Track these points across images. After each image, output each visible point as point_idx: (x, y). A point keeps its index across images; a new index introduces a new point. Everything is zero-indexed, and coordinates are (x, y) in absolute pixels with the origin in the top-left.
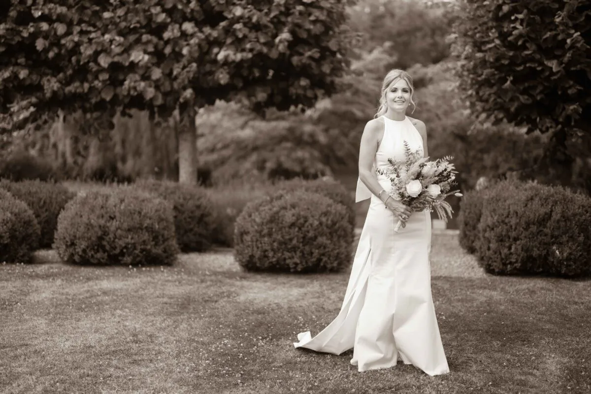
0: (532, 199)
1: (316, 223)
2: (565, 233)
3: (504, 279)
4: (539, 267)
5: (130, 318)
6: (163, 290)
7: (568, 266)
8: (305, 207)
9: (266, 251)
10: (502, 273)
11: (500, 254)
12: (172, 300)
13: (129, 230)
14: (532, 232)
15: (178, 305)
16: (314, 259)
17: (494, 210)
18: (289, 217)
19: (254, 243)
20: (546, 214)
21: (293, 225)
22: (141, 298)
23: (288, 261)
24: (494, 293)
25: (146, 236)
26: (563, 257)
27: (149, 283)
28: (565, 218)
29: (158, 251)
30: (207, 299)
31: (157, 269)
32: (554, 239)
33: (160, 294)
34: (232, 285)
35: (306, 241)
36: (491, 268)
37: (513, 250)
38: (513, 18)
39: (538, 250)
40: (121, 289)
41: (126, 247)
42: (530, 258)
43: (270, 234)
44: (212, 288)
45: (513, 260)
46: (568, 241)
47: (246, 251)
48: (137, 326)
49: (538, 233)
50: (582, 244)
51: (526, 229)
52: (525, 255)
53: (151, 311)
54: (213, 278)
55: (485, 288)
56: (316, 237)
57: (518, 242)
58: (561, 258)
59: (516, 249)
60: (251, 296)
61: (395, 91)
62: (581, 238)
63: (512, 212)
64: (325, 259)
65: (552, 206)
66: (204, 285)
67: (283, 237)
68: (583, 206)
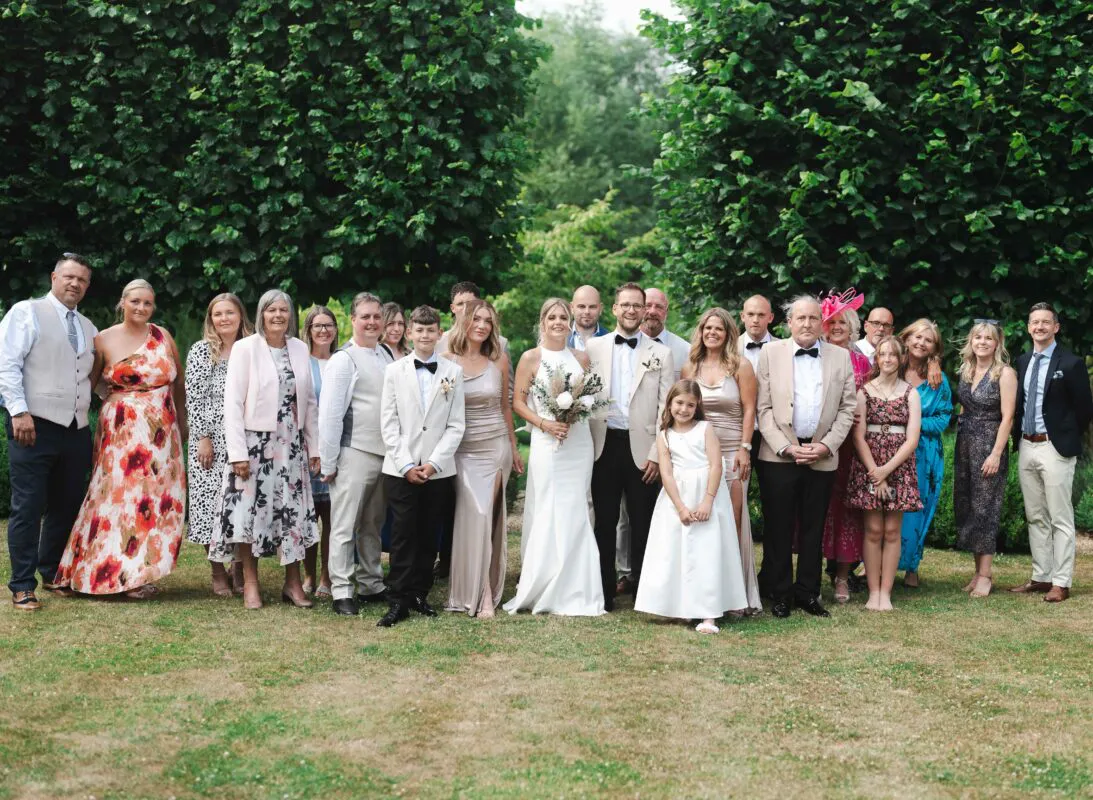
61: (553, 318)
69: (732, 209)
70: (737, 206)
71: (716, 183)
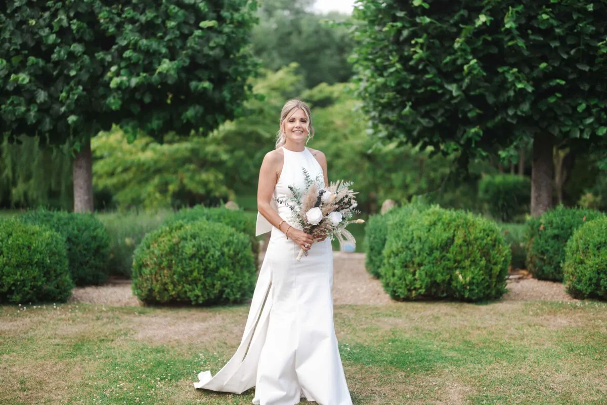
0: (435, 224)
1: (218, 253)
2: (467, 257)
3: (410, 305)
4: (443, 293)
5: (18, 362)
6: (56, 329)
7: (471, 290)
8: (207, 237)
9: (166, 284)
10: (407, 299)
11: (405, 280)
12: (65, 341)
13: (18, 266)
14: (435, 257)
15: (71, 346)
16: (216, 291)
17: (398, 236)
18: (189, 248)
19: (154, 276)
20: (449, 238)
21: (193, 256)
22: (31, 339)
23: (189, 294)
24: (399, 321)
25: (36, 272)
26: (466, 282)
27: (40, 322)
28: (467, 243)
29: (50, 287)
30: (103, 338)
31: (50, 307)
32: (456, 264)
33: (52, 335)
34: (130, 322)
35: (207, 272)
36: (397, 294)
37: (417, 276)
38: (413, 42)
39: (442, 275)
40: (10, 331)
41: (14, 285)
42: (434, 284)
43: (170, 267)
44: (109, 326)
45: (418, 286)
46: (470, 266)
47: (145, 285)
48: (26, 372)
49: (441, 258)
50: (484, 268)
51: (429, 255)
52: (429, 280)
53: (41, 354)
54: (110, 314)
55: (390, 316)
56: (218, 268)
57: (422, 268)
58: (464, 283)
59: (420, 274)
60: (150, 333)
61: (293, 121)
62: (483, 262)
63: (415, 238)
64: (227, 290)
65: (455, 230)
66: (99, 323)
67: (183, 269)
68: (484, 230)
69: (417, 43)
70: (420, 40)
71: (399, 24)
